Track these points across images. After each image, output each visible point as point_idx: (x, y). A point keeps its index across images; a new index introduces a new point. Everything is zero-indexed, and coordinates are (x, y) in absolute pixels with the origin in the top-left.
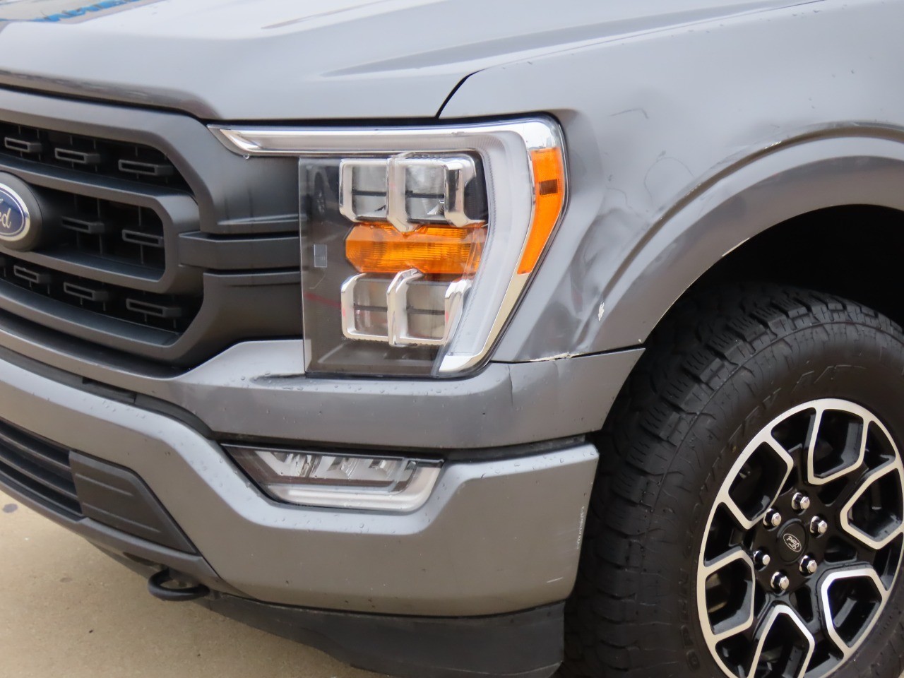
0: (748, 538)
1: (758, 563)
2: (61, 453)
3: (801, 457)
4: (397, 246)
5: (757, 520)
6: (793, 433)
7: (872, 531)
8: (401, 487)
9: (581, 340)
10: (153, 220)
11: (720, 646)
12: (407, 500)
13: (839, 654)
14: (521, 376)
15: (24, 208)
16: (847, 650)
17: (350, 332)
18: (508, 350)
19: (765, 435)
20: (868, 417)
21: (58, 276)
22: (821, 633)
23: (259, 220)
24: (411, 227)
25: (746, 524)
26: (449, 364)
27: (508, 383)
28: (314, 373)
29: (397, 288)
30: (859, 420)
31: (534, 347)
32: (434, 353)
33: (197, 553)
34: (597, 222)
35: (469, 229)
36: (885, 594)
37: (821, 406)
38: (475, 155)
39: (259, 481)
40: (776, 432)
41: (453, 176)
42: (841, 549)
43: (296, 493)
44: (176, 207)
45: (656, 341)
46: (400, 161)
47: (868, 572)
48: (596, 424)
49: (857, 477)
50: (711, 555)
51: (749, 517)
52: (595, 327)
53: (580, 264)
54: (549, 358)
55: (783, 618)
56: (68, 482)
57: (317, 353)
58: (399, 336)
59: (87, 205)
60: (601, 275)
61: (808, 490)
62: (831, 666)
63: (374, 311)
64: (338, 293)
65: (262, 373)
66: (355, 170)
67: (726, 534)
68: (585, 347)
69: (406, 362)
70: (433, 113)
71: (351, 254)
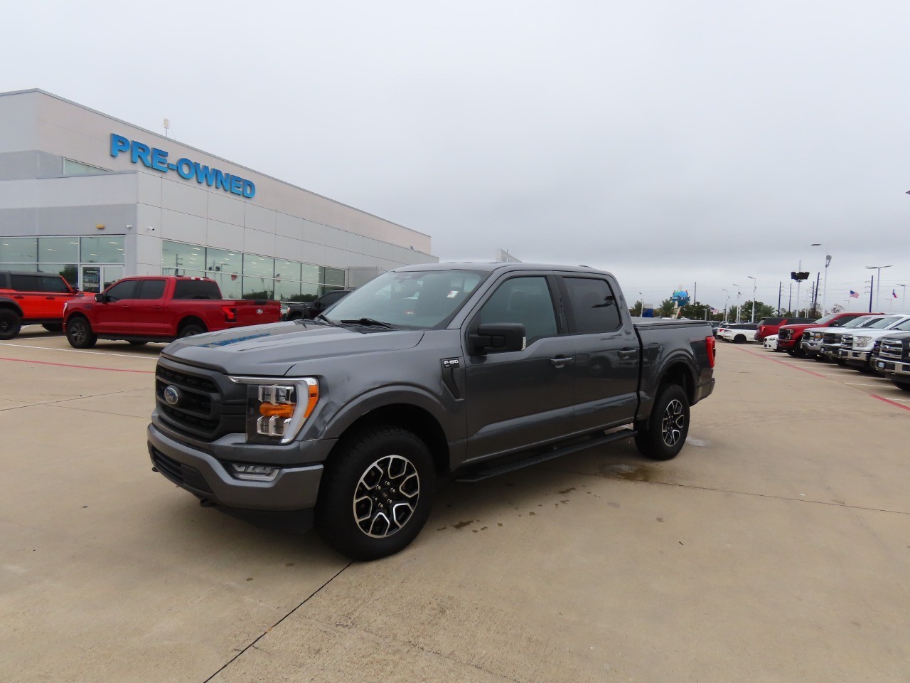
0: (370, 493)
1: (374, 500)
2: (178, 464)
3: (386, 471)
4: (275, 409)
5: (373, 487)
6: (384, 464)
7: (409, 493)
8: (269, 475)
9: (321, 435)
10: (209, 399)
11: (360, 523)
12: (271, 478)
13: (398, 527)
14: (303, 445)
15: (177, 395)
16: (401, 527)
17: (259, 432)
18: (300, 437)
19: (375, 464)
20: (407, 461)
21: (185, 415)
22: (392, 521)
23: (236, 401)
24: (277, 404)
25: (369, 488)
26: (284, 441)
27: (299, 446)
28: (248, 443)
29: (272, 419)
30: (404, 461)
31: (306, 437)
32: (281, 438)
33: (212, 492)
34: (326, 405)
35: (292, 405)
36: (413, 511)
37: (392, 457)
38: (294, 386)
39: (232, 473)
40: (378, 464)
41: (288, 391)
42: (400, 498)
43: (241, 476)
44: (215, 396)
45: (341, 437)
46: (274, 387)
47: (408, 504)
48: (324, 458)
49: (404, 477)
50: (357, 498)
51: (369, 486)
52: (324, 433)
53: (321, 415)
54: (311, 440)
55: (381, 516)
56: (180, 473)
57: (249, 437)
58: (272, 433)
59: (194, 395)
60: (327, 418)
61: (389, 480)
62: (396, 531)
63: (265, 426)
64: (257, 421)
65: (234, 442)
66: (264, 389)
67: (362, 491)
68: (321, 438)
69: (273, 440)
70: (283, 374)
71: (261, 411)
